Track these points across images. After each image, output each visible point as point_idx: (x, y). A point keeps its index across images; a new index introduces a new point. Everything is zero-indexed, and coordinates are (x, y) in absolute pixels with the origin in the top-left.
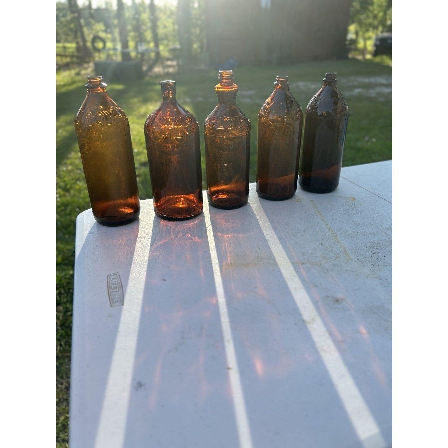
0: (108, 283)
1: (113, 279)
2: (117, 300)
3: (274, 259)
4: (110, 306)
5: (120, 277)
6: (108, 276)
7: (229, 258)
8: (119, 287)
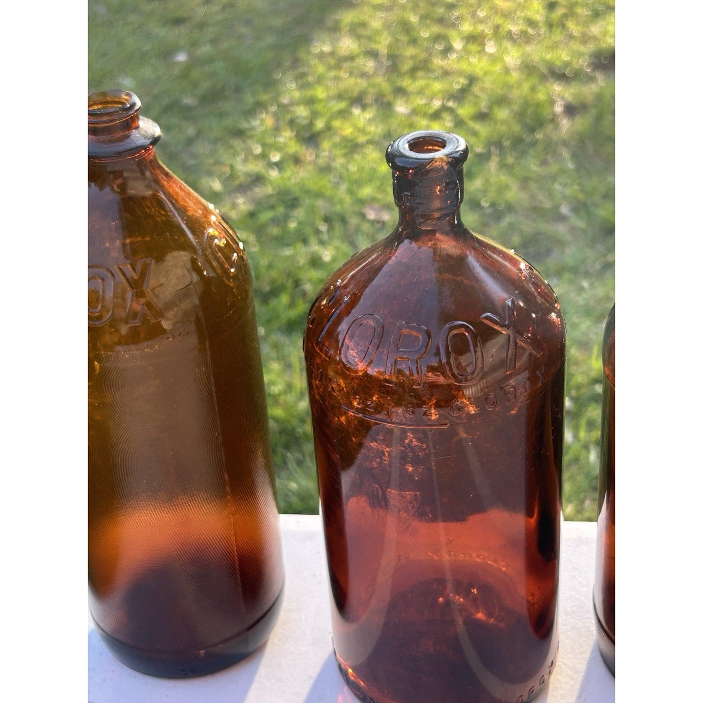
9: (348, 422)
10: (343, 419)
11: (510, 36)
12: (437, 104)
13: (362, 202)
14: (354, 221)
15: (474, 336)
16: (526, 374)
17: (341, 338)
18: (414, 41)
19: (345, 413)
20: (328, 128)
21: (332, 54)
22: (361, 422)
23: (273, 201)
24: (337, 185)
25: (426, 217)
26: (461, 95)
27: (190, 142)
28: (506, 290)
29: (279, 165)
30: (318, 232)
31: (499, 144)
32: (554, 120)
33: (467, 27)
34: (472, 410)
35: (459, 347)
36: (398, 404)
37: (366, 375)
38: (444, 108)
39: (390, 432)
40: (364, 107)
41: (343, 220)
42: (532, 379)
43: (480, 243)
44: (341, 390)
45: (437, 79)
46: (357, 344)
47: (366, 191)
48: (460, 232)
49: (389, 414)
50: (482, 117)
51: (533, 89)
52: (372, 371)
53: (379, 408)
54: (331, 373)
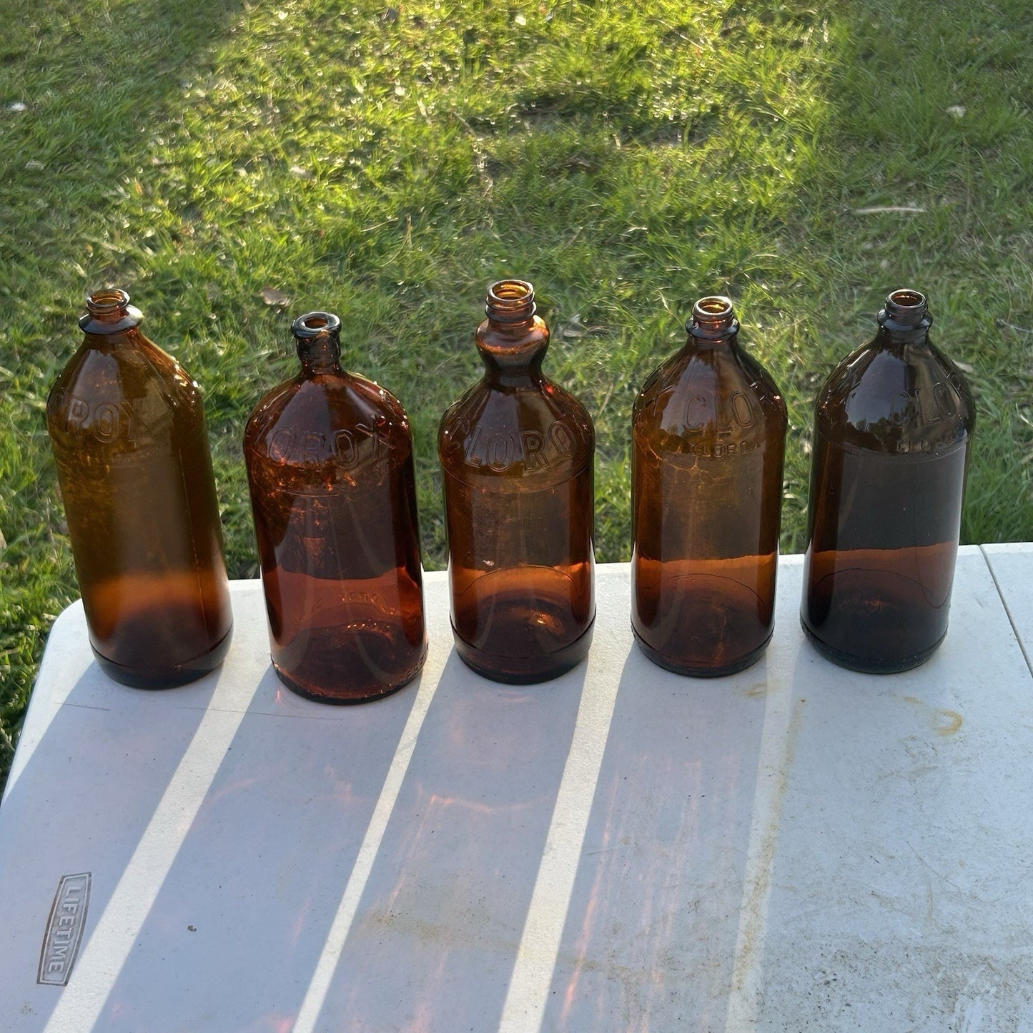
0: (55, 900)
1: (71, 891)
2: (56, 964)
3: (518, 930)
4: (36, 979)
5: (89, 889)
6: (63, 878)
7: (396, 894)
8: (76, 925)
9: (276, 496)
10: (273, 494)
11: (423, 76)
12: (339, 162)
13: (257, 286)
14: (249, 308)
15: (353, 440)
16: (387, 460)
17: (268, 443)
18: (307, 84)
19: (274, 490)
20: (210, 194)
21: (208, 99)
22: (285, 495)
23: (151, 286)
24: (226, 265)
25: (318, 366)
26: (367, 151)
27: (41, 217)
28: (372, 408)
29: (152, 243)
30: (208, 322)
31: (414, 211)
32: (476, 180)
33: (370, 64)
34: (353, 484)
35: (343, 445)
36: (308, 483)
37: (286, 465)
38: (347, 167)
39: (305, 500)
40: (251, 169)
41: (237, 308)
42: (391, 463)
43: (354, 379)
44: (271, 476)
45: (337, 130)
46: (279, 447)
47: (261, 272)
48: (340, 374)
49: (302, 489)
50: (392, 178)
51: (451, 142)
52: (290, 463)
53: (296, 485)
54: (263, 465)
